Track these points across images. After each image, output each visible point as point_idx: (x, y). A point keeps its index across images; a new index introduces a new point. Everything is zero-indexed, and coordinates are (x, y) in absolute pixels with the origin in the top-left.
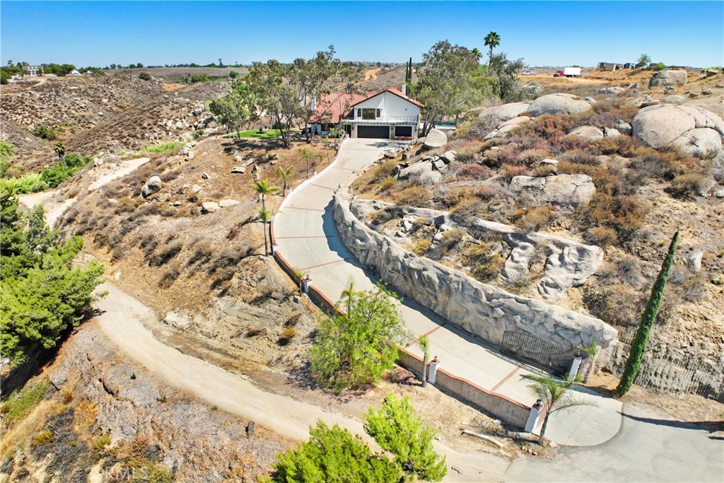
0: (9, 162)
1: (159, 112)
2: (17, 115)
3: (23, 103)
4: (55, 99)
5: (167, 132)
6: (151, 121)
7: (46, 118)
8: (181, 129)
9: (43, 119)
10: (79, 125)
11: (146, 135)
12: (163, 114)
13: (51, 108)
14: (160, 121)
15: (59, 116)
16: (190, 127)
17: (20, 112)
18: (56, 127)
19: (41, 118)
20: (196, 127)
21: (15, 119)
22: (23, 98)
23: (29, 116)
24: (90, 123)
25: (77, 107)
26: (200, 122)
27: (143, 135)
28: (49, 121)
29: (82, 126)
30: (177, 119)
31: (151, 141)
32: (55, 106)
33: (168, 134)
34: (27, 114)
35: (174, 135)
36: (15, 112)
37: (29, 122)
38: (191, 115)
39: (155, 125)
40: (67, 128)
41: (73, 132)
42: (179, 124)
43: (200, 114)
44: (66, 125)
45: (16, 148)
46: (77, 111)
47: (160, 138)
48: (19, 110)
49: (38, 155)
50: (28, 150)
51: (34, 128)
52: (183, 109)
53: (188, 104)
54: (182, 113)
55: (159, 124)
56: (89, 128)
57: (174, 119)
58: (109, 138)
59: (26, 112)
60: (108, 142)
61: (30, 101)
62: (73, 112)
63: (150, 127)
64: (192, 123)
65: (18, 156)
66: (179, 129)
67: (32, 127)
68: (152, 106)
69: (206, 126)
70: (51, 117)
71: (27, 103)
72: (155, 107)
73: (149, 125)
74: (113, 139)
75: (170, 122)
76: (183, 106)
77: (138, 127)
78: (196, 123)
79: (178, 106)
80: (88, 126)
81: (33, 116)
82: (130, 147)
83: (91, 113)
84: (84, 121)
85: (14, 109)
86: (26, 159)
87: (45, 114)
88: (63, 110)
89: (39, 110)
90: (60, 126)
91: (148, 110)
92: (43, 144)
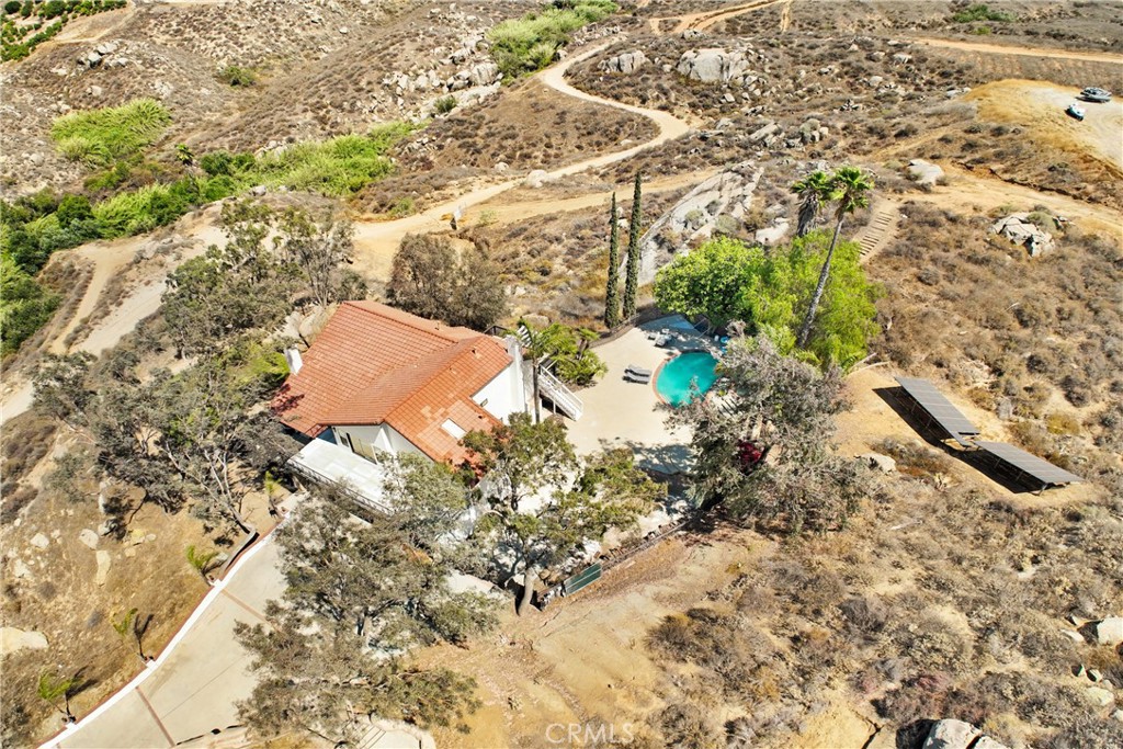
0: (162, 137)
1: (395, 55)
2: (208, 42)
3: (223, 18)
4: (273, 9)
5: (395, 97)
6: (374, 75)
7: (249, 47)
8: (422, 91)
9: (245, 47)
10: (302, 54)
11: (359, 104)
12: (400, 62)
13: (264, 26)
14: (388, 77)
15: (273, 41)
16: (442, 85)
17: (213, 36)
18: (262, 61)
19: (241, 46)
20: (450, 87)
21: (203, 48)
22: (225, 9)
23: (225, 44)
24: (319, 50)
25: (307, 21)
26: (458, 78)
27: (353, 105)
28: (253, 51)
29: (306, 56)
30: (422, 71)
31: (363, 117)
32: (272, 20)
33: (396, 102)
34: (224, 39)
35: (408, 105)
36: (208, 35)
37: (221, 54)
38: (447, 61)
39: (379, 83)
40: (279, 62)
41: (287, 68)
42: (422, 82)
43: (464, 60)
44: (279, 57)
45: (179, 111)
46: (304, 29)
47: (381, 111)
48: (213, 32)
49: (209, 122)
50: (198, 112)
51: (225, 65)
52: (437, 50)
53: (449, 38)
54: (433, 57)
55: (386, 81)
56: (317, 59)
57: (414, 72)
58: (299, 107)
59: (223, 35)
60: (293, 118)
61: (236, 15)
62: (298, 30)
63: (369, 88)
64: (445, 79)
65: (179, 126)
66: (420, 90)
67: (223, 63)
68: (389, 42)
69: (470, 84)
70: (259, 44)
71: (229, 19)
72: (393, 44)
73: (369, 83)
74: (305, 111)
75: (406, 77)
76: (438, 44)
77: (351, 88)
78: (451, 80)
79: (432, 43)
80: (315, 56)
81: (231, 43)
82: (328, 127)
83: (328, 30)
84: (311, 47)
85: (207, 31)
86: (189, 131)
87: (251, 38)
88: (282, 28)
89: (243, 31)
90: (269, 59)
91: (379, 51)
92: (228, 98)
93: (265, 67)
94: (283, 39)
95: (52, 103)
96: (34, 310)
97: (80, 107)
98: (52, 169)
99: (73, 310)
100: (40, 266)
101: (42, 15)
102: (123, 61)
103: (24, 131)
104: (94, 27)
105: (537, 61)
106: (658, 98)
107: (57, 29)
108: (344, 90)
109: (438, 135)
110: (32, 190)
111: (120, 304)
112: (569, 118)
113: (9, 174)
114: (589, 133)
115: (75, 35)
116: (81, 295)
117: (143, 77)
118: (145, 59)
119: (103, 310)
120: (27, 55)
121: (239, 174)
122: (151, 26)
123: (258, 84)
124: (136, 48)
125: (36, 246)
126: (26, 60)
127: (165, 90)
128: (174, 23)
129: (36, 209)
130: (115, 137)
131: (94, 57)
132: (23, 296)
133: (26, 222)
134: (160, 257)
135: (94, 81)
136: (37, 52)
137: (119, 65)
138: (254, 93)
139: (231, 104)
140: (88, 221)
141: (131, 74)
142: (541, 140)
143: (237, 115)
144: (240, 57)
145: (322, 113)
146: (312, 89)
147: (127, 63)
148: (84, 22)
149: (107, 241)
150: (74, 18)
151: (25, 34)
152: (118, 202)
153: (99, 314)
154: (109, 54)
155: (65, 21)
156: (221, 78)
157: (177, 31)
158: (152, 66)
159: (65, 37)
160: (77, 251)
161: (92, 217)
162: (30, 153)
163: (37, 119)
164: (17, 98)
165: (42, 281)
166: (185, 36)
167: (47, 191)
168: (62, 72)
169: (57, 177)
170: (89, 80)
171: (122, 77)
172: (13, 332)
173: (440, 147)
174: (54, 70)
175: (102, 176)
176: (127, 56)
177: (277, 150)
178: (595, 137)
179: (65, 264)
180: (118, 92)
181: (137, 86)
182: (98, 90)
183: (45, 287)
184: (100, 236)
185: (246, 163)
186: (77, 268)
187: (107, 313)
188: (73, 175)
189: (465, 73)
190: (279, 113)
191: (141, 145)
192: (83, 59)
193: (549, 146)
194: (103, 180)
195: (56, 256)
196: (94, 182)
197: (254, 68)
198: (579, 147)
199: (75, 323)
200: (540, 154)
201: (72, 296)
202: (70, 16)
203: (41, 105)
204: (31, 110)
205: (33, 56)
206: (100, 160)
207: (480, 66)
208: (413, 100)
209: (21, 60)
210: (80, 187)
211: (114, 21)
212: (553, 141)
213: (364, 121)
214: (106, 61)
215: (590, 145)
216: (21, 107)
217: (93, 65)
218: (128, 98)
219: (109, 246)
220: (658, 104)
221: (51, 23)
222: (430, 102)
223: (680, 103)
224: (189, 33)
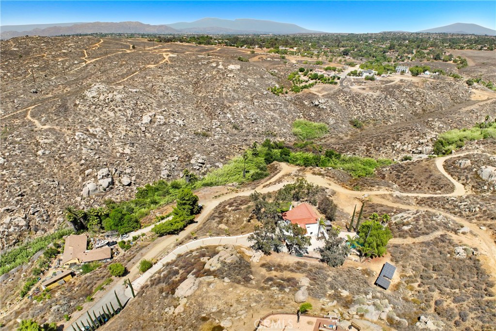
0: (323, 137)
1: (402, 135)
2: (355, 108)
3: (364, 100)
5: (393, 150)
6: (391, 141)
7: (366, 113)
10: (382, 121)
11: (381, 149)
12: (402, 138)
13: (375, 107)
14: (395, 143)
15: (375, 113)
16: (411, 150)
18: (368, 120)
19: (364, 112)
20: (413, 152)
21: (352, 109)
22: (366, 97)
23: (359, 110)
24: (389, 121)
25: (391, 108)
26: (417, 150)
27: (379, 149)
28: (367, 115)
29: (384, 122)
30: (407, 144)
32: (379, 105)
33: (392, 152)
34: (360, 108)
35: (396, 154)
37: (356, 113)
38: (417, 143)
39: (391, 144)
40: (373, 122)
41: (375, 125)
42: (405, 147)
43: (423, 144)
44: (374, 120)
45: (332, 130)
46: (388, 112)
47: (386, 153)
48: (358, 104)
49: (339, 137)
50: (338, 133)
51: (356, 118)
52: (416, 137)
53: (423, 134)
54: (414, 140)
55: (393, 144)
56: (387, 124)
57: (404, 143)
58: (364, 143)
59: (360, 107)
60: (360, 147)
61: (368, 100)
62: (386, 112)
63: (387, 144)
64: (413, 149)
65: (330, 135)
66: (403, 150)
67: (355, 117)
68: (403, 130)
69: (420, 153)
70: (370, 113)
71: (366, 101)
72: (404, 131)
73: (388, 143)
74: (365, 145)
75: (400, 144)
76: (418, 135)
77: (382, 142)
78: (414, 150)
79: (416, 134)
80: (386, 123)
81: (361, 111)
82: (368, 153)
83: (396, 114)
84: (387, 119)
85: (357, 103)
86: (332, 138)
87: (368, 110)
88: (381, 109)
89: (367, 107)
90: (370, 120)
91: (398, 132)
92: (350, 130)
93: (368, 122)
94: (379, 113)
95: (298, 113)
96: (262, 174)
97: (305, 118)
98: (288, 136)
99: (270, 179)
100: (270, 163)
101: (310, 78)
102: (325, 107)
103: (286, 119)
104: (323, 89)
105: (446, 151)
106: (464, 180)
107: (312, 85)
108: (380, 143)
109: (393, 169)
110: (280, 140)
111: (279, 183)
112: (432, 178)
113: (275, 133)
114: (434, 185)
115: (316, 90)
116: (274, 175)
117: (328, 115)
118: (331, 109)
119: (275, 183)
120: (299, 92)
121: (333, 159)
122: (340, 96)
123: (362, 128)
124: (331, 104)
125: (272, 158)
126: (298, 94)
127: (332, 121)
128: (348, 97)
129: (277, 146)
130: (310, 132)
131: (317, 103)
132: (261, 169)
133: (273, 149)
134: (294, 177)
135: (314, 111)
136: (303, 92)
137: (323, 108)
138: (359, 131)
139: (350, 133)
140: (287, 157)
141: (325, 113)
142: (419, 182)
143: (349, 137)
144: (361, 117)
145: (369, 148)
146: (371, 139)
147: (326, 109)
148: (322, 86)
149: (289, 164)
150: (319, 83)
151: (302, 83)
152: (299, 154)
153: (274, 183)
154: (322, 103)
155: (316, 83)
156: (351, 122)
157: (347, 100)
158: (332, 112)
159: (313, 90)
160: (280, 163)
161: (289, 156)
162: (284, 129)
163: (292, 117)
164: (289, 107)
165: (268, 167)
166: (349, 103)
167: (283, 142)
168: (306, 103)
169: (288, 138)
170: (312, 110)
171: (322, 113)
172: (254, 177)
173: (391, 173)
174: (304, 102)
175: (300, 143)
176: (327, 106)
177: (349, 155)
178: (435, 187)
179: (276, 165)
180: (318, 118)
181: (324, 118)
182: (313, 114)
183: (268, 169)
184: (288, 162)
185: (338, 157)
186: (278, 168)
187: (275, 184)
188: (292, 139)
189: (420, 149)
190: (357, 143)
191: (316, 137)
192: (313, 102)
193: (420, 184)
194: (299, 144)
195: (275, 162)
196: (297, 144)
197: (364, 122)
198: (429, 188)
199: (268, 183)
200: (415, 186)
201: (272, 175)
202: (318, 81)
203: (295, 113)
204: (292, 113)
205: (301, 93)
206: (302, 138)
207: (427, 148)
208: (399, 153)
209: (296, 93)
210: (292, 144)
211: (330, 89)
212: (422, 184)
213: (379, 155)
214: (320, 105)
215: (432, 188)
216: (289, 111)
217: (315, 105)
218: (320, 121)
219: (289, 166)
220: (462, 182)
221: (311, 82)
222: (404, 155)
223: (470, 184)
224: (351, 102)
